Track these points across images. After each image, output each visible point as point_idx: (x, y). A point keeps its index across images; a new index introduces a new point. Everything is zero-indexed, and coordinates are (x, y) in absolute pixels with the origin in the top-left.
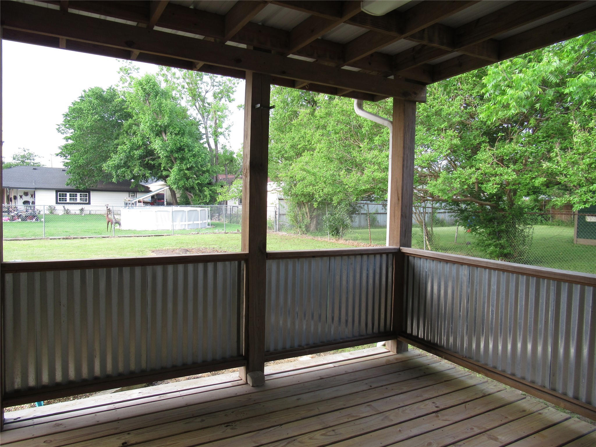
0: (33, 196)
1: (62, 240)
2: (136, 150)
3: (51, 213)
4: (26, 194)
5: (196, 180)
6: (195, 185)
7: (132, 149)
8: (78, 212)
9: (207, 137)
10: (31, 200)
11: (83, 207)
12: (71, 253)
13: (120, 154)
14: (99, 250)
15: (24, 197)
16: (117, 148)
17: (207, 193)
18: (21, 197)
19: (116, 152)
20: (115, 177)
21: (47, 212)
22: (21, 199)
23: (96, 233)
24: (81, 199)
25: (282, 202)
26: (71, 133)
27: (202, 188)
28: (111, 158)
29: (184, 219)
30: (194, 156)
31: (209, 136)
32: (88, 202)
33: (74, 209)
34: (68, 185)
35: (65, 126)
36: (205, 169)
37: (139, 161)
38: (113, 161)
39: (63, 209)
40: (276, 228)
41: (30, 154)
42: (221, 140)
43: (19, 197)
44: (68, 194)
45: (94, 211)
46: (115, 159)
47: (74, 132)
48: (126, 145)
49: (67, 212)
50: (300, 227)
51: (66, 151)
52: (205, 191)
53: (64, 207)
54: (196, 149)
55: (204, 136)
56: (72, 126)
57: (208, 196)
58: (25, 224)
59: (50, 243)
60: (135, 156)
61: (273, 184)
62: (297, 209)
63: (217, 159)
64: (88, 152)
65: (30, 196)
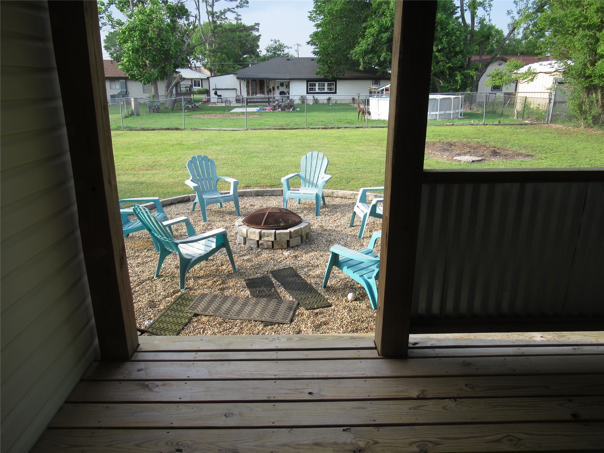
0: (288, 86)
1: (321, 130)
2: (384, 32)
3: (303, 102)
4: (282, 85)
5: (447, 63)
6: (446, 69)
7: (380, 32)
8: (325, 102)
9: (462, 11)
10: (285, 90)
11: (330, 97)
12: (335, 143)
13: (367, 39)
14: (359, 141)
15: (280, 87)
16: (365, 32)
17: (458, 78)
18: (278, 87)
19: (363, 37)
20: (362, 64)
21: (300, 102)
22: (278, 90)
23: (348, 123)
24: (328, 88)
25: (562, 87)
26: (322, 19)
27: (453, 72)
28: (359, 43)
29: (435, 109)
30: (447, 34)
31: (465, 8)
32: (334, 91)
33: (322, 98)
34: (317, 74)
35: (316, 13)
36: (458, 49)
37: (387, 45)
38: (360, 47)
39: (312, 98)
40: (548, 119)
41: (281, 46)
42: (480, 12)
43: (276, 88)
44: (317, 84)
45: (340, 101)
46: (363, 45)
47: (324, 18)
48: (374, 27)
49: (316, 101)
50: (585, 119)
51: (315, 39)
52: (457, 76)
53: (313, 96)
54: (450, 27)
55: (459, 10)
56: (322, 12)
57: (460, 81)
58: (284, 114)
59: (312, 133)
60: (383, 40)
61: (555, 63)
62: (583, 95)
63: (472, 36)
64: (336, 40)
65: (285, 86)
